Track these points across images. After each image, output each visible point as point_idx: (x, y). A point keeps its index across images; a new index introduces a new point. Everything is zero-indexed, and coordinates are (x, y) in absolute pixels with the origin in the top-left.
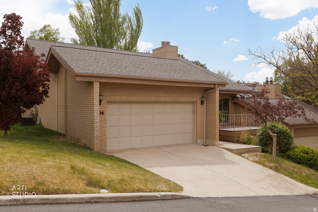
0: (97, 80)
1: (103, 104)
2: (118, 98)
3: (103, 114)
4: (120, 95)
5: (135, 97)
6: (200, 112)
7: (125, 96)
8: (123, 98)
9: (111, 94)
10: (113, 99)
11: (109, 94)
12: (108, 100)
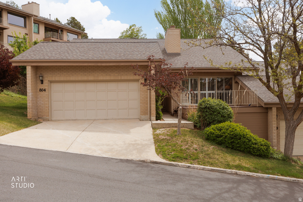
0: (29, 65)
1: (45, 83)
2: (58, 78)
3: (45, 91)
4: (60, 75)
5: (73, 77)
6: (143, 89)
7: (64, 77)
8: (63, 78)
9: (52, 75)
10: (53, 79)
11: (50, 75)
12: (49, 80)
